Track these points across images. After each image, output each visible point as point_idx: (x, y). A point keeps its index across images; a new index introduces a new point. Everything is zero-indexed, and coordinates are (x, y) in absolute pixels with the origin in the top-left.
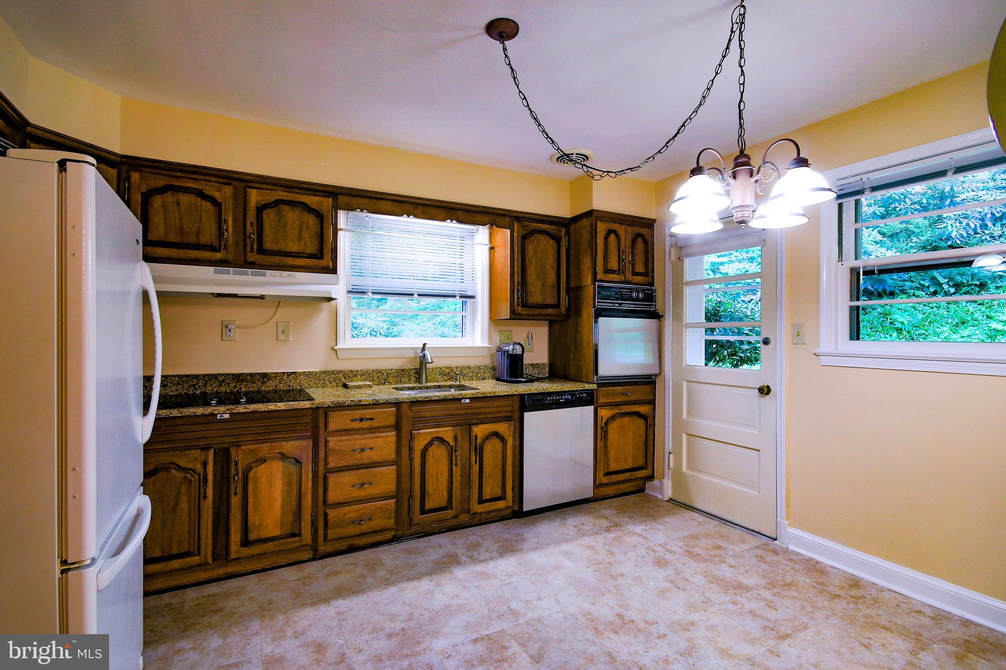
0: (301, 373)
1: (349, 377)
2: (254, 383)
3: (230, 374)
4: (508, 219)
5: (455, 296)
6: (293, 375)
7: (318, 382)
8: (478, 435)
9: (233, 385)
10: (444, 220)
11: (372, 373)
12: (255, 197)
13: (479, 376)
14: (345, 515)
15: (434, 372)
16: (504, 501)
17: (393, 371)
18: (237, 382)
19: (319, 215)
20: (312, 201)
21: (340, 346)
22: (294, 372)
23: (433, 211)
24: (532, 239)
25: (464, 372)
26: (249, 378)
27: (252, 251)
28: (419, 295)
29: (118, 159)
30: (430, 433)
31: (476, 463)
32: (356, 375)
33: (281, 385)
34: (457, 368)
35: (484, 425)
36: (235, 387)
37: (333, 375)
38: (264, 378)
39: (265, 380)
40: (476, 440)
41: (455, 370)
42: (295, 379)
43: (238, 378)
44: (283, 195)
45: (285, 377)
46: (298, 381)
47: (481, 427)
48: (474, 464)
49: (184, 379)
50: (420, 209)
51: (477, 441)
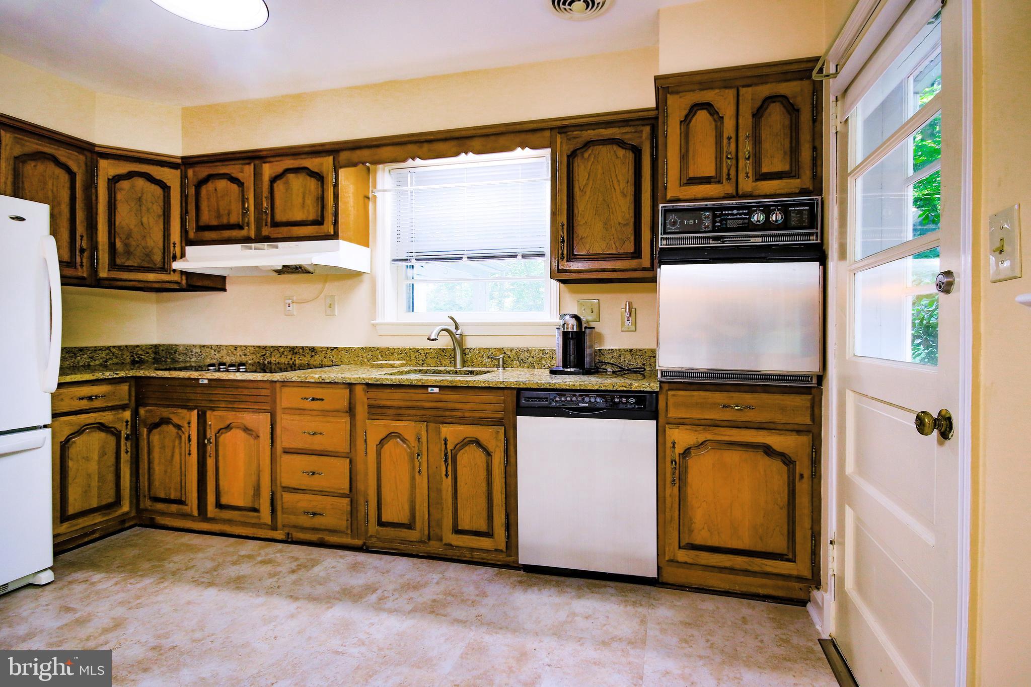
0: (342, 348)
1: (386, 355)
2: (305, 356)
3: (287, 347)
4: (547, 134)
5: (515, 256)
6: (335, 350)
7: (356, 359)
8: (448, 438)
9: (289, 357)
10: (457, 154)
11: (410, 352)
12: (268, 170)
13: (543, 362)
14: (298, 502)
15: (481, 355)
16: (492, 539)
17: (432, 350)
18: (293, 354)
19: (319, 177)
20: (312, 163)
21: (379, 320)
22: (336, 348)
23: (441, 146)
24: (586, 155)
25: (522, 357)
26: (301, 351)
27: (266, 225)
28: (469, 258)
29: (179, 161)
30: (385, 426)
31: (447, 476)
32: (393, 354)
33: (325, 360)
34: (511, 350)
35: (459, 426)
36: (291, 359)
37: (370, 353)
38: (312, 352)
39: (313, 354)
40: (446, 444)
41: (509, 353)
42: (338, 354)
43: (293, 350)
44: (289, 163)
45: (329, 351)
46: (340, 357)
47: (452, 427)
48: (444, 477)
49: (257, 349)
50: (426, 147)
51: (448, 446)
